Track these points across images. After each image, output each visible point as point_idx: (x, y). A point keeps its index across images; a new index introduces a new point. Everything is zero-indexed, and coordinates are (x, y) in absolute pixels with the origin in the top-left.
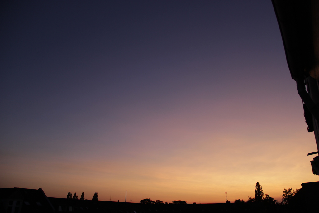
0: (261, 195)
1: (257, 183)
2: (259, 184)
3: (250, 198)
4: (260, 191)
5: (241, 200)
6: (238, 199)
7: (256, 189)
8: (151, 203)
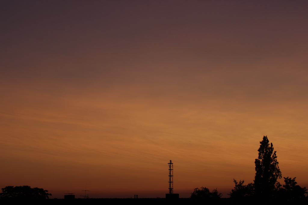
0: (273, 176)
1: (265, 142)
2: (270, 143)
3: (238, 183)
4: (272, 163)
5: (211, 191)
6: (201, 189)
7: (260, 157)
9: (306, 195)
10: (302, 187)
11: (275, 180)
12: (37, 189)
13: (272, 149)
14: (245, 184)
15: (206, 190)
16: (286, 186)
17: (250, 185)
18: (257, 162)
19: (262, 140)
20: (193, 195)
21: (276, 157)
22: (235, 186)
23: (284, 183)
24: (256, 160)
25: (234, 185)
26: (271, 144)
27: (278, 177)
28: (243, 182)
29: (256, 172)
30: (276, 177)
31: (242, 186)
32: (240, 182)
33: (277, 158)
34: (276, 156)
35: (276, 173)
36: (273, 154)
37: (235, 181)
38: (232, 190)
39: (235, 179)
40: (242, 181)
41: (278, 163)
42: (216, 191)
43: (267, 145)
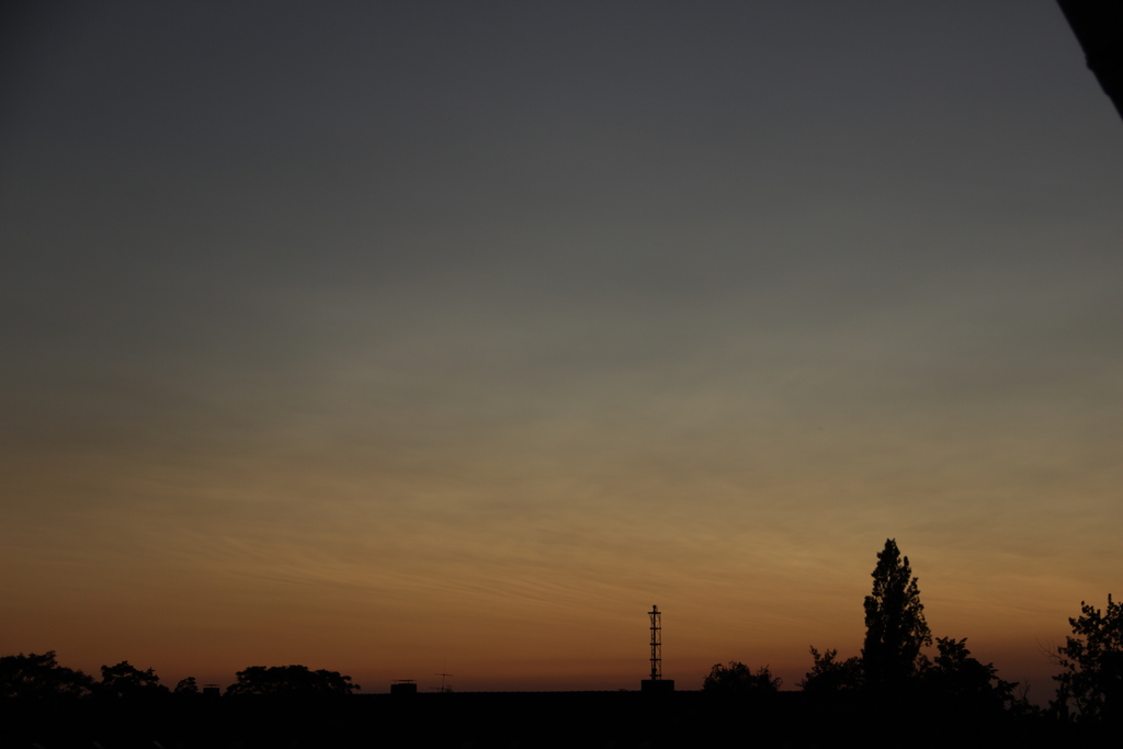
0: (910, 639)
1: (890, 554)
2: (901, 556)
3: (823, 656)
4: (907, 608)
5: (753, 672)
6: (729, 667)
7: (876, 592)
8: (63, 687)
9: (994, 683)
10: (983, 662)
11: (914, 650)
12: (323, 673)
13: (906, 572)
14: (840, 659)
15: (741, 670)
16: (942, 660)
17: (851, 661)
18: (869, 603)
19: (882, 548)
20: (709, 682)
21: (917, 592)
22: (814, 665)
23: (938, 654)
24: (867, 598)
25: (811, 662)
26: (906, 559)
27: (924, 643)
28: (835, 653)
29: (867, 629)
30: (917, 642)
31: (831, 664)
32: (827, 655)
33: (919, 595)
34: (918, 589)
35: (917, 633)
36: (909, 584)
37: (814, 652)
38: (808, 675)
39: (815, 647)
40: (832, 651)
41: (922, 607)
42: (767, 671)
43: (896, 562)
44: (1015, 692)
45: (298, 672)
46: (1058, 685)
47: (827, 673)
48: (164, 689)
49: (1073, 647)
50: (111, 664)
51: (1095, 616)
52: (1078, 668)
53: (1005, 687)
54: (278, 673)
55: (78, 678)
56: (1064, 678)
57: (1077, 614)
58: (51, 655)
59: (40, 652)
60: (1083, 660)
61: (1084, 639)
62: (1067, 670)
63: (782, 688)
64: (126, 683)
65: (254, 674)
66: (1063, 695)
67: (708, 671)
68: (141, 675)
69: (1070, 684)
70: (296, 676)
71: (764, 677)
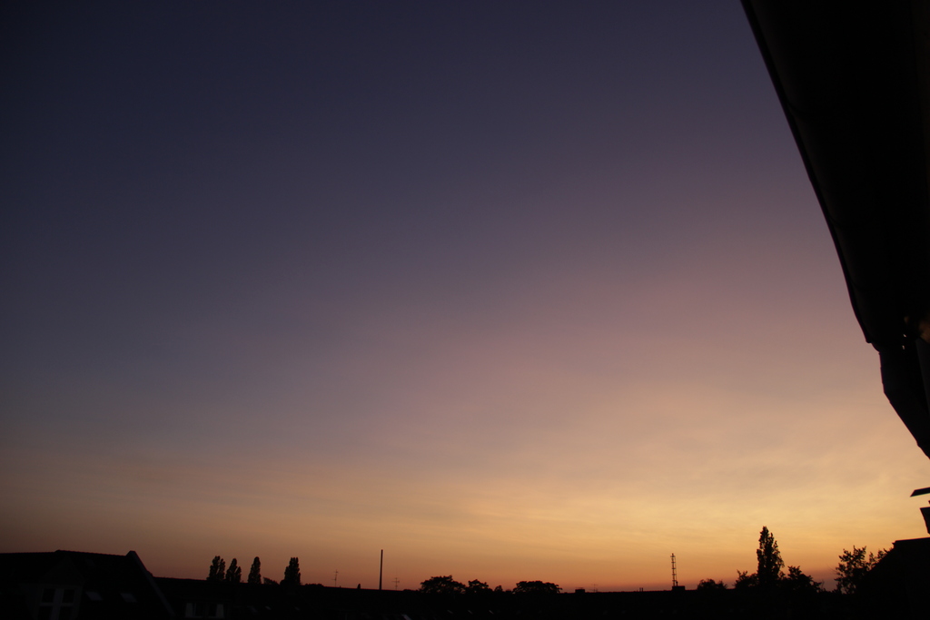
2: (769, 533)
3: (742, 574)
5: (716, 582)
6: (707, 581)
7: (761, 548)
8: (455, 588)
9: (812, 583)
10: (807, 575)
11: (778, 569)
12: (548, 584)
13: (772, 538)
14: (749, 574)
16: (791, 575)
17: (753, 575)
18: (759, 552)
19: (762, 530)
20: (699, 587)
23: (789, 573)
24: (758, 550)
25: (738, 576)
26: (771, 534)
27: (781, 566)
28: (747, 572)
29: (759, 562)
30: (779, 566)
31: (746, 577)
32: (744, 573)
33: (778, 548)
34: (777, 545)
35: (778, 563)
36: (774, 543)
37: (739, 572)
38: (737, 581)
39: (739, 570)
41: (779, 552)
42: (721, 582)
43: (767, 535)
44: (820, 586)
45: (539, 583)
46: (837, 582)
47: (744, 581)
48: (491, 590)
49: (841, 567)
50: (472, 580)
51: (849, 555)
52: (844, 576)
53: (816, 584)
54: (531, 584)
55: (460, 585)
56: (839, 579)
57: (842, 554)
58: (450, 577)
59: (447, 576)
60: (846, 572)
61: (845, 564)
62: (840, 576)
63: (729, 588)
64: (477, 588)
65: (523, 584)
66: (839, 587)
67: (699, 583)
68: (482, 584)
69: (842, 582)
70: (538, 584)
71: (721, 585)
